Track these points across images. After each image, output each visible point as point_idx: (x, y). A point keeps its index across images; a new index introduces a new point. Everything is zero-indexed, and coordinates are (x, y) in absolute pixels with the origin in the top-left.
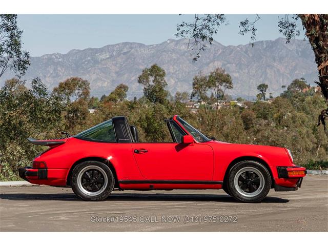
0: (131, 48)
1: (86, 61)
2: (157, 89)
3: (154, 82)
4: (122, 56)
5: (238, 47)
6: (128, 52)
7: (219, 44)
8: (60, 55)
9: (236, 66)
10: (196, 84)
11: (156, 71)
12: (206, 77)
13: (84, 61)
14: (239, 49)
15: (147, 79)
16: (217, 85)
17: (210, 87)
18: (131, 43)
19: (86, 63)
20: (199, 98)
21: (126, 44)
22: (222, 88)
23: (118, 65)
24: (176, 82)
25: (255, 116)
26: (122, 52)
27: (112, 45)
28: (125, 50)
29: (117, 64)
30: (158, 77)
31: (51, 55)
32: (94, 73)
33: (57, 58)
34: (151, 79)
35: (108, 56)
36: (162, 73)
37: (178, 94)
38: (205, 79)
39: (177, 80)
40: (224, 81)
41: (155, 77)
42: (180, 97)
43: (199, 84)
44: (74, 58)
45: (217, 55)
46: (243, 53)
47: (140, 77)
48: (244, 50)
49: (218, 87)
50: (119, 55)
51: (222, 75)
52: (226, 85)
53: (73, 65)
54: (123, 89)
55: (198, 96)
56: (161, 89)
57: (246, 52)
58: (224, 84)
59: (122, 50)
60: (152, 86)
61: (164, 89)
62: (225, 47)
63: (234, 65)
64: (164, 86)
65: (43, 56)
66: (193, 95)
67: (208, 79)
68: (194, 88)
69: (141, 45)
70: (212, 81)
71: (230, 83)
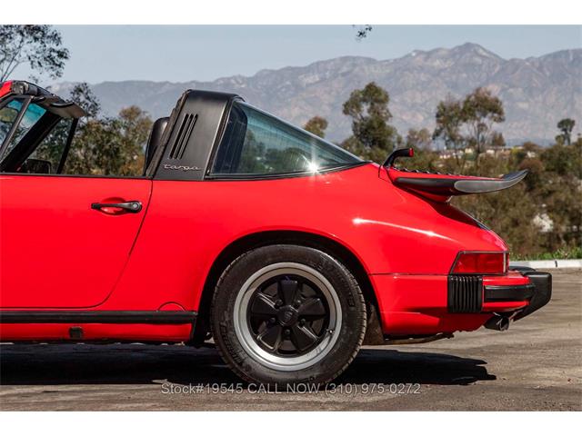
0: (354, 65)
1: (282, 88)
2: (375, 124)
3: (369, 112)
4: (340, 78)
5: (528, 60)
6: (348, 73)
7: (494, 55)
8: (243, 78)
9: (524, 91)
10: (443, 114)
11: (373, 95)
12: (459, 102)
13: (279, 87)
14: (527, 64)
15: (358, 107)
16: (478, 116)
17: (465, 120)
18: (354, 58)
19: (283, 90)
20: (447, 138)
21: (345, 59)
22: (485, 120)
23: (333, 93)
24: (425, 119)
25: (544, 168)
26: (340, 72)
27: (322, 62)
28: (345, 69)
29: (332, 91)
30: (376, 104)
31: (229, 79)
32: (296, 106)
33: (238, 82)
34: (365, 107)
35: (318, 79)
36: (382, 97)
37: (412, 133)
38: (457, 106)
39: (426, 116)
40: (490, 110)
41: (372, 104)
42: (416, 137)
43: (448, 116)
44: (265, 83)
45: (493, 73)
46: (535, 70)
47: (346, 105)
48: (537, 65)
49: (479, 120)
50: (335, 76)
51: (486, 99)
52: (493, 116)
53: (264, 95)
54: (318, 125)
55: (446, 134)
56: (382, 124)
57: (540, 69)
58: (490, 114)
59: (339, 69)
60: (367, 118)
61: (387, 123)
62: (505, 62)
63: (520, 90)
64: (387, 118)
65: (217, 80)
66: (437, 134)
67: (462, 107)
68: (439, 121)
69: (370, 61)
70: (470, 110)
71: (500, 113)
